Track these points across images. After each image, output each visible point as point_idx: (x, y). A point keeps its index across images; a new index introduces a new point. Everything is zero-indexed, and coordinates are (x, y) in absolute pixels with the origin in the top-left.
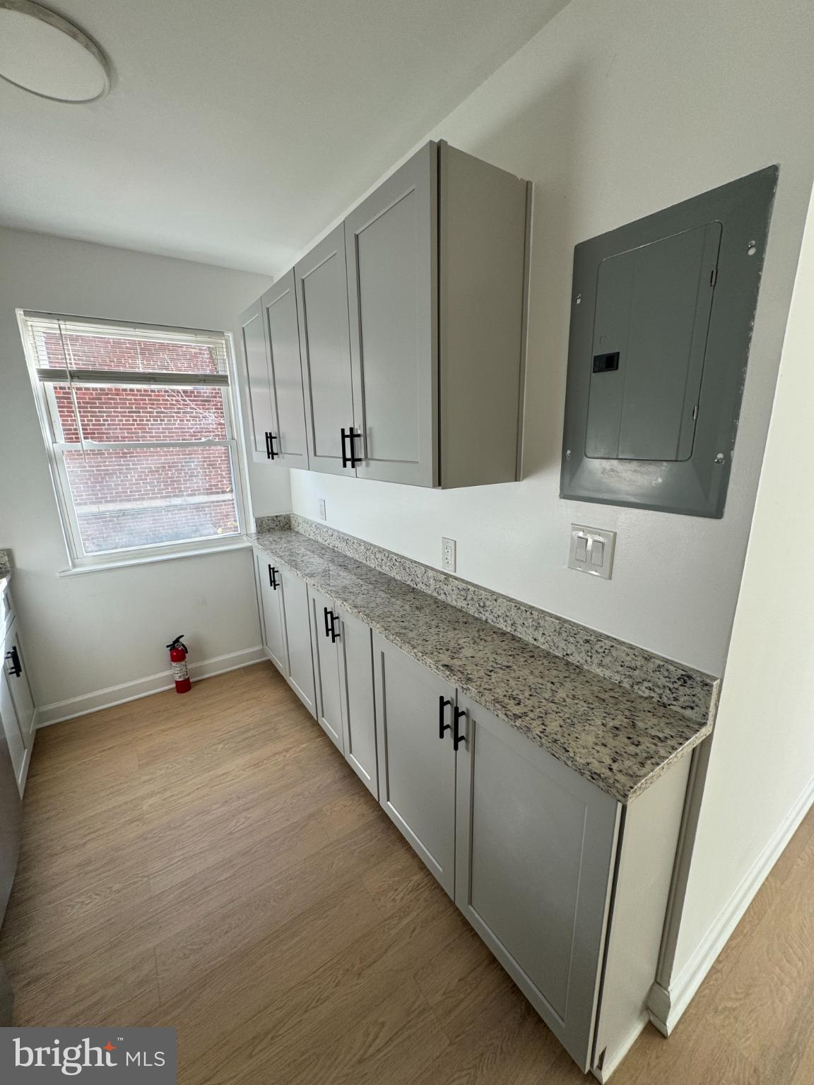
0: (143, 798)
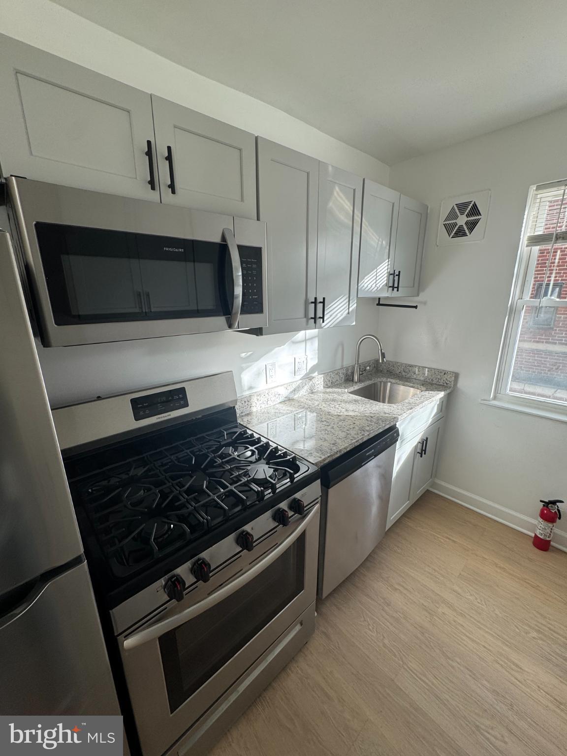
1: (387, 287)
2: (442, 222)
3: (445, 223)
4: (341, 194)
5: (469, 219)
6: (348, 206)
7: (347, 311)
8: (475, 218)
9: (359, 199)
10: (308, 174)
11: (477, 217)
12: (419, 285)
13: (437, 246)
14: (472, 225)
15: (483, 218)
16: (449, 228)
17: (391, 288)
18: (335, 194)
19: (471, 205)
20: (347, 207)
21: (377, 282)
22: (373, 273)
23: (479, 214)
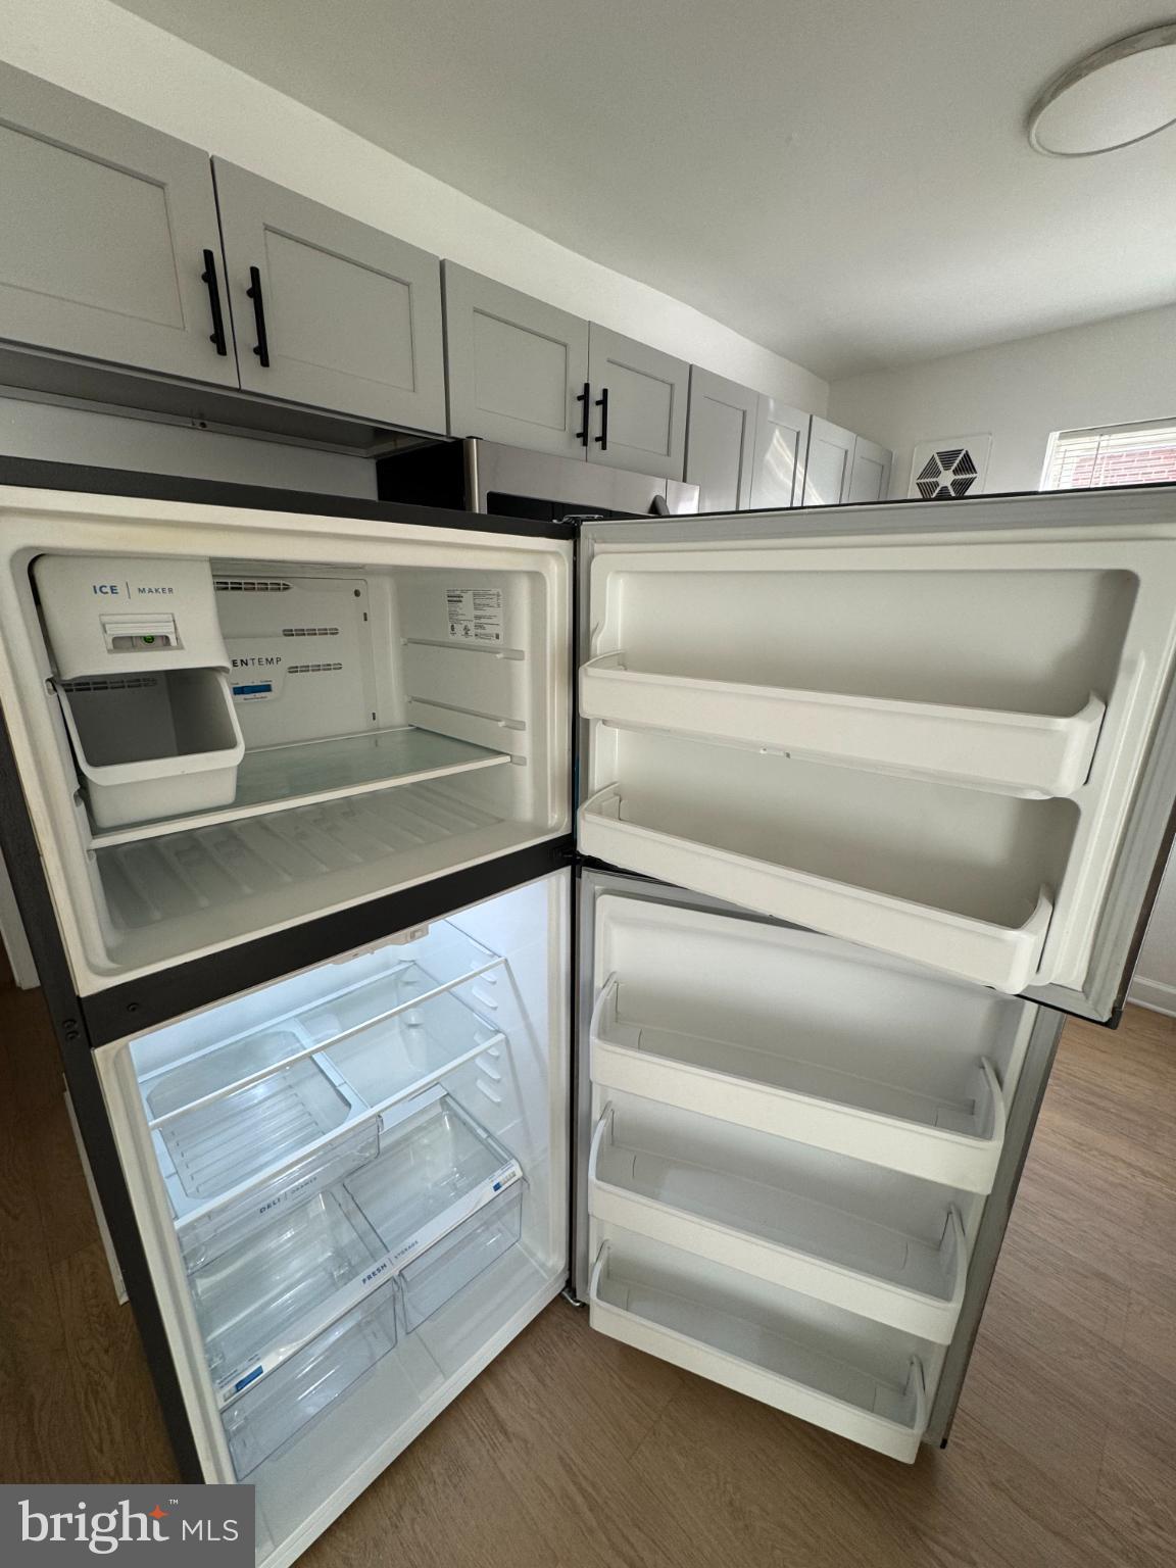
2: (914, 479)
3: (919, 481)
4: (781, 440)
5: (957, 477)
8: (968, 476)
9: (803, 446)
10: (744, 413)
11: (971, 476)
14: (962, 487)
15: (979, 475)
16: (925, 490)
18: (775, 441)
19: (961, 456)
20: (788, 460)
23: (972, 469)
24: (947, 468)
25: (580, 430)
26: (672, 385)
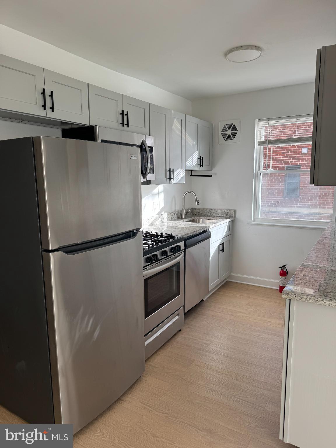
0: (240, 312)
1: (197, 165)
2: (220, 133)
3: (222, 133)
4: (177, 122)
5: (233, 132)
6: (180, 127)
7: (181, 176)
8: (235, 131)
9: (184, 124)
10: (165, 115)
11: (236, 131)
12: (212, 165)
13: (219, 144)
14: (234, 135)
15: (238, 131)
16: (224, 135)
17: (199, 166)
18: (175, 122)
19: (233, 125)
21: (193, 162)
22: (191, 158)
23: (236, 130)
24: (229, 129)
25: (121, 122)
26: (144, 109)
